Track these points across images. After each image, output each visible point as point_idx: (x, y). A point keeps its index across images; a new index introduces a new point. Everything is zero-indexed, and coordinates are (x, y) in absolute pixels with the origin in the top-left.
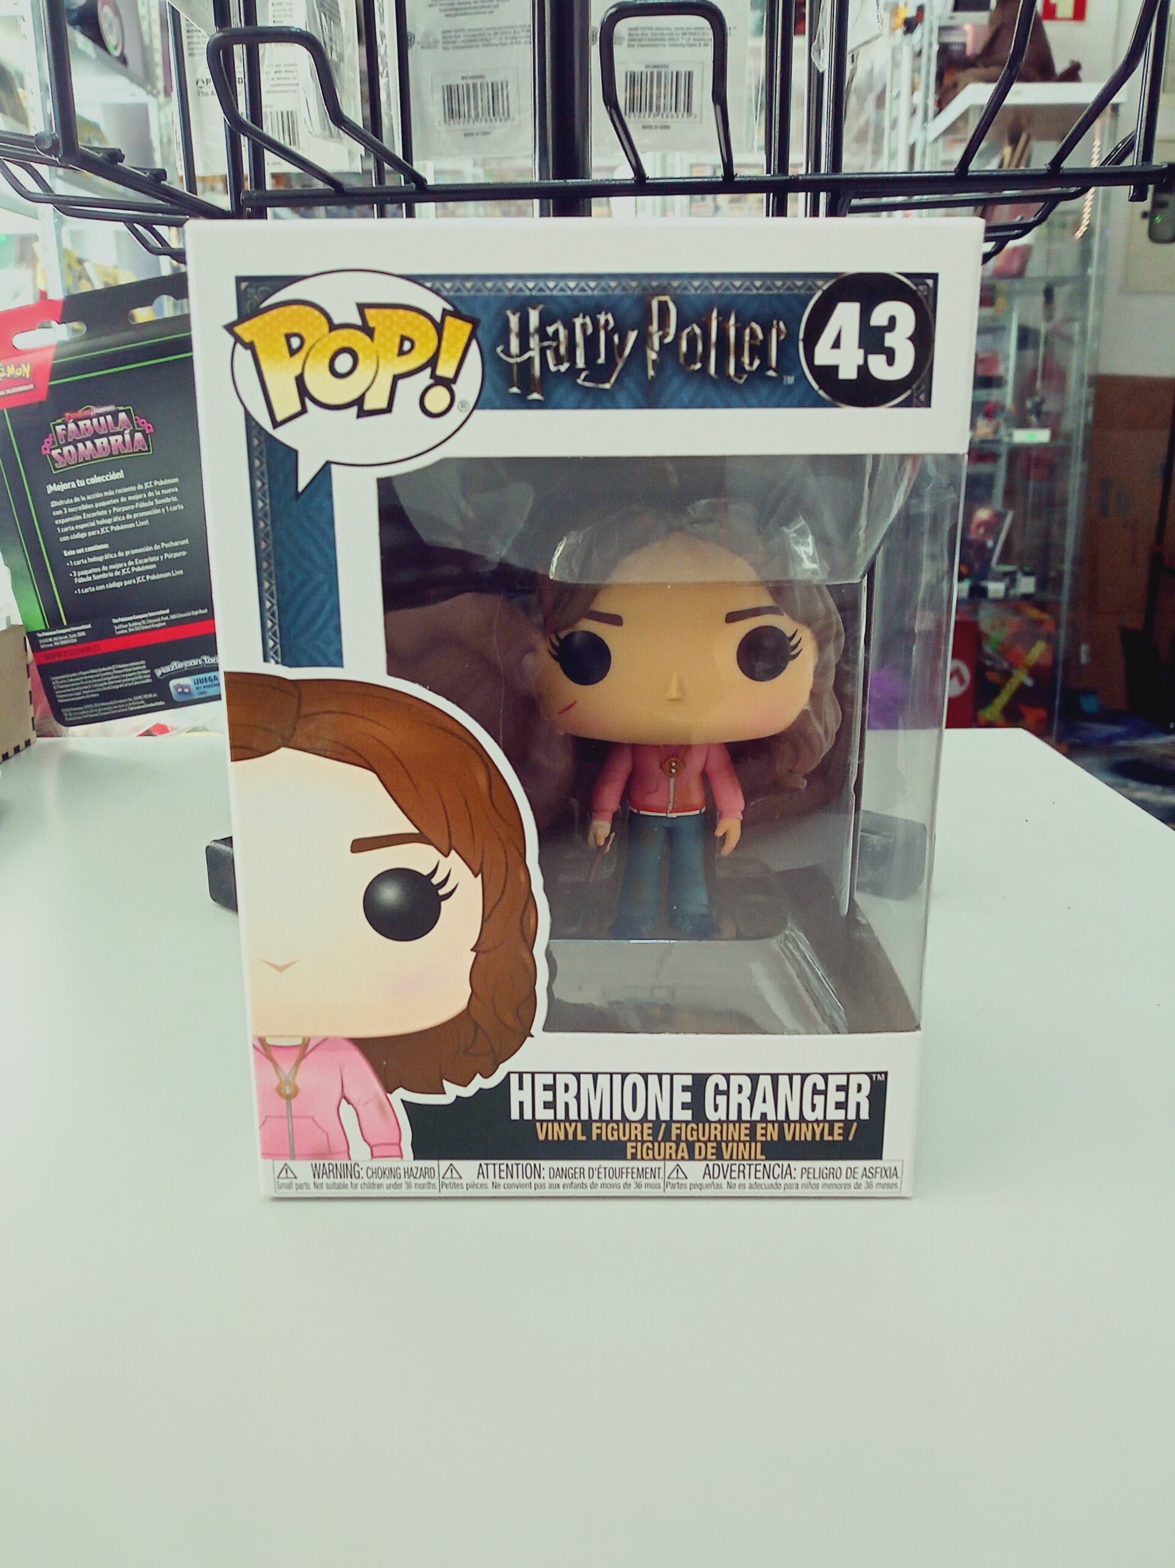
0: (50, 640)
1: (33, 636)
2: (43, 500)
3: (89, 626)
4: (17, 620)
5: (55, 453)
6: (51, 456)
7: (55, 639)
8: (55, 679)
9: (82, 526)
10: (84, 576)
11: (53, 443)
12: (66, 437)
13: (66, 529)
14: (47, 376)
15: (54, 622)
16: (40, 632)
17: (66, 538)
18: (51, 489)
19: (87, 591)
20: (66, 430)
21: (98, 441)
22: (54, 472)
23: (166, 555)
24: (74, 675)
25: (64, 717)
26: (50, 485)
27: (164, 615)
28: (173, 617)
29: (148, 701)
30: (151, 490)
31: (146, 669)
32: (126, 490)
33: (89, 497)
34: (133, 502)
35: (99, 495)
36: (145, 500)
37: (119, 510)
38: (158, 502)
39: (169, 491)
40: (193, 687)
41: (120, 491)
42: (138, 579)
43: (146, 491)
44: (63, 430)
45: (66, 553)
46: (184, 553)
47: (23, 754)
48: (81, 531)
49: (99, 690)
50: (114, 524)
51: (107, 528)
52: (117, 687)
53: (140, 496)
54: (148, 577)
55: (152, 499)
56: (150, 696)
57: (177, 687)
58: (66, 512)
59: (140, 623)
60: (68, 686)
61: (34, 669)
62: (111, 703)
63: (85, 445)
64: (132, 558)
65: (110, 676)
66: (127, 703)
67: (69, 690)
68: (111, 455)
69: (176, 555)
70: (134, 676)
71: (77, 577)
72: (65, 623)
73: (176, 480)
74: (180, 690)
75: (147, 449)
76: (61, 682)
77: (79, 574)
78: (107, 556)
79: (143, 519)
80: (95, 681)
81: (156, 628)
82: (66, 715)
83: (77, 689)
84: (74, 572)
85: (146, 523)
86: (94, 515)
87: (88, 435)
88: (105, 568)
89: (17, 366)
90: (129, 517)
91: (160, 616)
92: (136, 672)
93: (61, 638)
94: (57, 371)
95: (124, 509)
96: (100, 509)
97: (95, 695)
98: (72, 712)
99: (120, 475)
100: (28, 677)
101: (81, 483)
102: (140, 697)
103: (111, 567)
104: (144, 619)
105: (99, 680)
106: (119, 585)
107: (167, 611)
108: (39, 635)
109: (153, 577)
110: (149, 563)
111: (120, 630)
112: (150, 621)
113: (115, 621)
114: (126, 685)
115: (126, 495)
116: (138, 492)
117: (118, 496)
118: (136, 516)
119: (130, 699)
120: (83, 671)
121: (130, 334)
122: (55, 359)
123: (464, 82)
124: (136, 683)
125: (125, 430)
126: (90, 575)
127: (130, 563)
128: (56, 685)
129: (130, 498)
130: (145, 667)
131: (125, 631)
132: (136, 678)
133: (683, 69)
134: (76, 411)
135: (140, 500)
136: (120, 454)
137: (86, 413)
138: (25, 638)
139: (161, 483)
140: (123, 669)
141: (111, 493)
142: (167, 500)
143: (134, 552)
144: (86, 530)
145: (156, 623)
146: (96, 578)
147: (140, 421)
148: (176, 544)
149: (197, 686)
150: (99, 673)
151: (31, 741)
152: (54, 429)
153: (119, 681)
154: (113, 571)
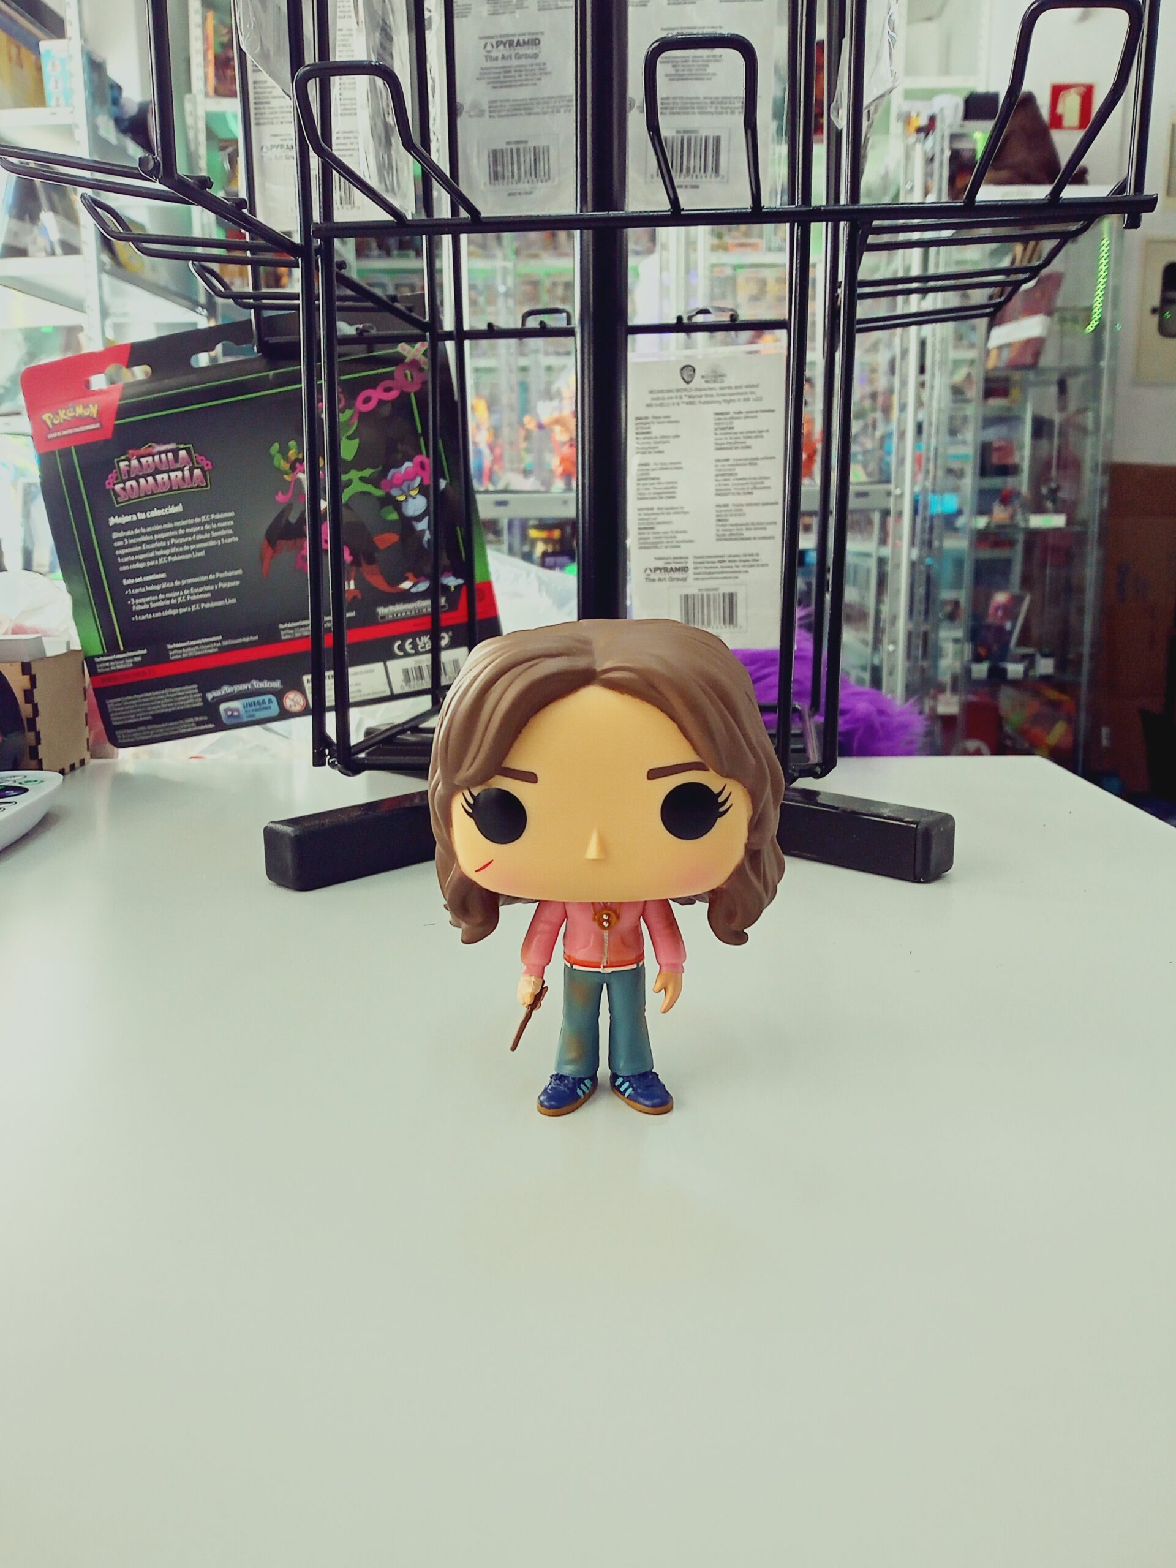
0: (107, 664)
1: (90, 661)
2: (104, 532)
3: (145, 651)
4: (77, 646)
5: (118, 487)
6: (113, 490)
7: (112, 663)
8: (110, 703)
9: (141, 557)
10: (142, 604)
11: (117, 478)
12: (129, 472)
13: (126, 559)
14: (114, 416)
15: (111, 647)
16: (98, 656)
17: (126, 568)
18: (113, 521)
19: (144, 617)
20: (129, 466)
21: (159, 477)
22: (117, 506)
23: (220, 585)
24: (129, 698)
25: (117, 739)
26: (112, 518)
27: (217, 642)
28: (225, 643)
29: (198, 724)
30: (208, 523)
31: (199, 692)
32: (184, 523)
33: (149, 529)
34: (191, 534)
35: (158, 527)
36: (202, 532)
37: (177, 541)
38: (214, 534)
39: (224, 524)
40: (242, 710)
41: (178, 524)
42: (193, 607)
43: (204, 524)
44: (126, 466)
45: (125, 582)
46: (237, 583)
47: (77, 772)
48: (140, 561)
49: (152, 713)
50: (172, 555)
51: (165, 558)
52: (170, 710)
53: (197, 529)
54: (203, 605)
55: (209, 531)
56: (201, 718)
57: (226, 710)
58: (126, 543)
59: (193, 649)
60: (122, 709)
61: (91, 692)
62: (163, 725)
63: (146, 481)
64: (188, 586)
65: (163, 699)
66: (179, 725)
67: (124, 713)
68: (171, 490)
69: (230, 584)
70: (186, 700)
71: (135, 604)
72: (122, 648)
73: (232, 514)
74: (229, 713)
75: (205, 484)
76: (117, 705)
77: (138, 601)
78: (164, 585)
79: (200, 550)
80: (149, 704)
81: (208, 654)
82: (119, 737)
83: (132, 711)
84: (133, 600)
85: (202, 554)
86: (153, 546)
87: (149, 471)
88: (161, 596)
89: (85, 407)
90: (186, 548)
91: (213, 642)
92: (188, 696)
93: (117, 662)
94: (123, 411)
95: (182, 540)
96: (159, 540)
97: (149, 718)
98: (125, 734)
99: (179, 509)
100: (85, 700)
101: (141, 516)
102: (191, 720)
103: (168, 595)
104: (198, 645)
105: (152, 703)
106: (174, 612)
107: (220, 638)
108: (97, 660)
109: (208, 605)
110: (203, 592)
111: (174, 656)
112: (203, 647)
113: (170, 646)
114: (179, 708)
115: (184, 527)
116: (195, 525)
117: (177, 529)
118: (193, 547)
119: (181, 722)
120: (137, 694)
121: (192, 378)
122: (120, 400)
123: (509, 147)
124: (188, 706)
125: (185, 466)
126: (148, 603)
127: (186, 592)
128: (111, 708)
129: (188, 530)
130: (197, 691)
131: (179, 657)
132: (188, 701)
133: (711, 134)
134: (139, 448)
135: (197, 533)
136: (179, 489)
137: (149, 451)
138: (83, 664)
139: (218, 516)
140: (175, 692)
141: (169, 525)
142: (223, 533)
143: (190, 581)
144: (145, 560)
145: (210, 648)
146: (153, 605)
147: (199, 458)
148: (230, 574)
149: (246, 709)
150: (152, 696)
151: (86, 761)
152: (119, 467)
153: (172, 704)
154: (170, 599)
